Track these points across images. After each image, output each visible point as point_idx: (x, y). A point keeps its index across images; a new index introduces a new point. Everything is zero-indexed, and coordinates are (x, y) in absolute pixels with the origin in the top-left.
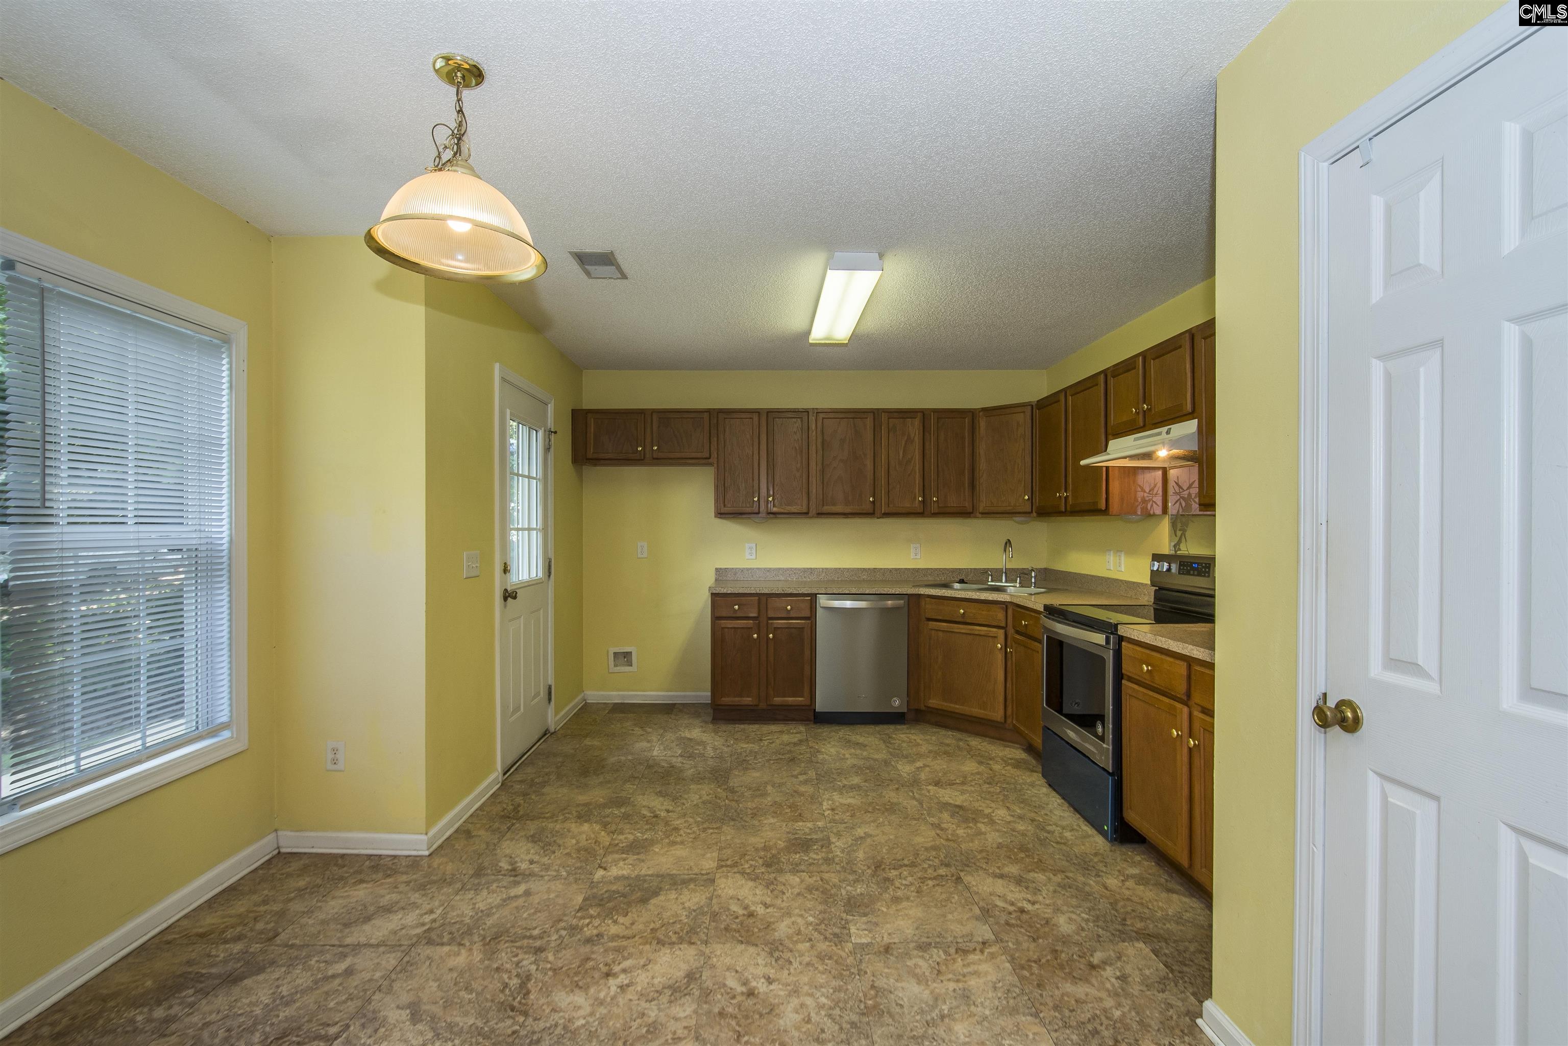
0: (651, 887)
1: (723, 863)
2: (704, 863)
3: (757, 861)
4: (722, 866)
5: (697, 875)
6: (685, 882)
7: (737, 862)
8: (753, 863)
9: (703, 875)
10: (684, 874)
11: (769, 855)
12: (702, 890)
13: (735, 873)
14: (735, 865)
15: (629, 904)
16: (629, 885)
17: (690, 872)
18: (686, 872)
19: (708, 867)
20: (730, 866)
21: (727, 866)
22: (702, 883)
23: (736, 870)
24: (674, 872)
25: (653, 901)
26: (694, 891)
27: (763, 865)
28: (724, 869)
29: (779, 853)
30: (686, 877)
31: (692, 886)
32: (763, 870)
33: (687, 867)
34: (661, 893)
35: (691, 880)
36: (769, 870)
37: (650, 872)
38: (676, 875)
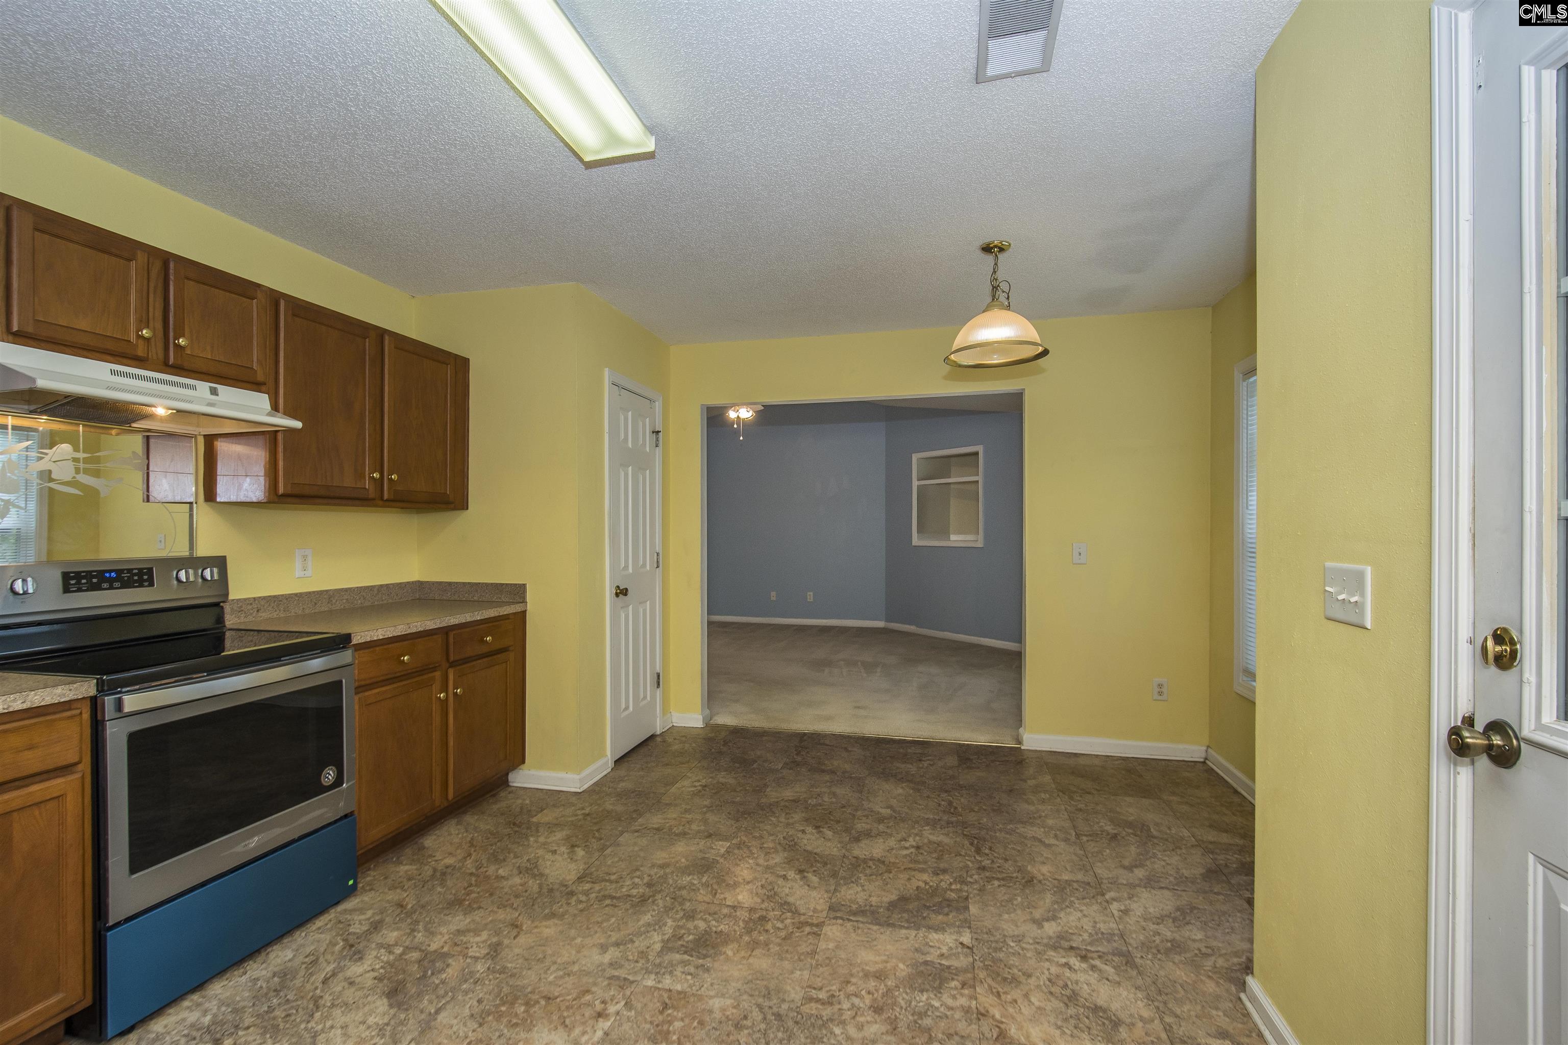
0: (900, 913)
1: (815, 929)
2: (838, 934)
3: (774, 927)
4: (817, 925)
5: (849, 920)
6: (861, 912)
7: (798, 928)
8: (780, 925)
9: (842, 918)
10: (862, 922)
11: (755, 934)
12: (844, 900)
13: (804, 915)
14: (801, 925)
15: (918, 898)
16: (924, 918)
17: (855, 923)
18: (861, 925)
19: (835, 927)
20: (807, 924)
21: (812, 925)
22: (843, 908)
23: (802, 918)
24: (875, 928)
25: (894, 897)
26: (851, 901)
27: (769, 920)
28: (815, 922)
29: (741, 936)
30: (861, 919)
31: (854, 907)
32: (772, 913)
33: (860, 931)
34: (887, 905)
35: (855, 914)
36: (764, 913)
37: (904, 931)
38: (871, 923)
